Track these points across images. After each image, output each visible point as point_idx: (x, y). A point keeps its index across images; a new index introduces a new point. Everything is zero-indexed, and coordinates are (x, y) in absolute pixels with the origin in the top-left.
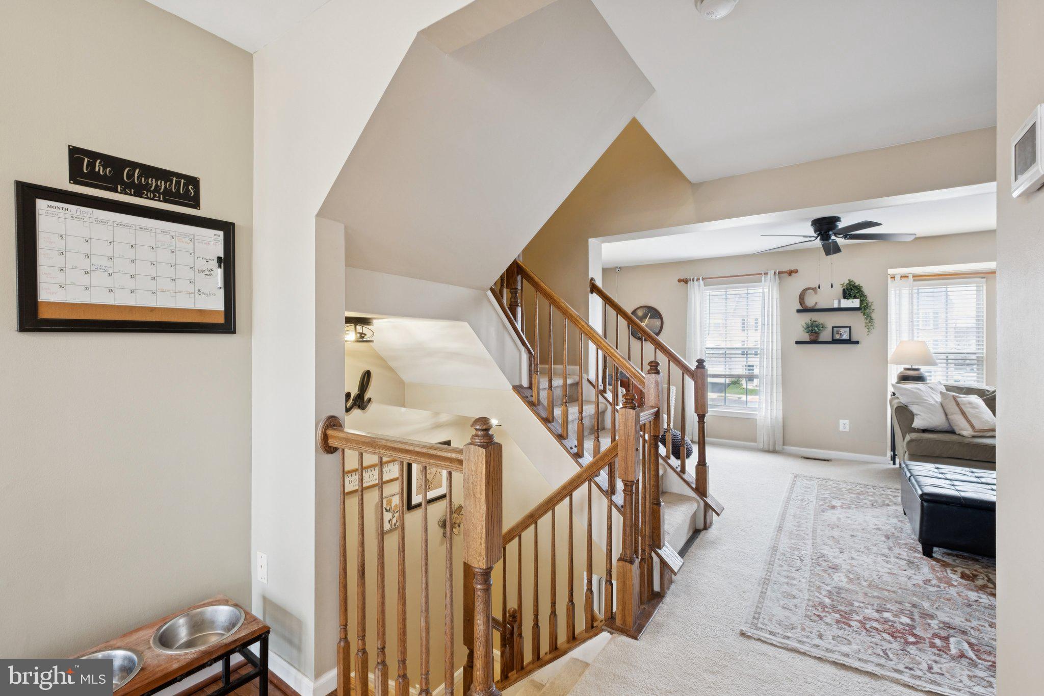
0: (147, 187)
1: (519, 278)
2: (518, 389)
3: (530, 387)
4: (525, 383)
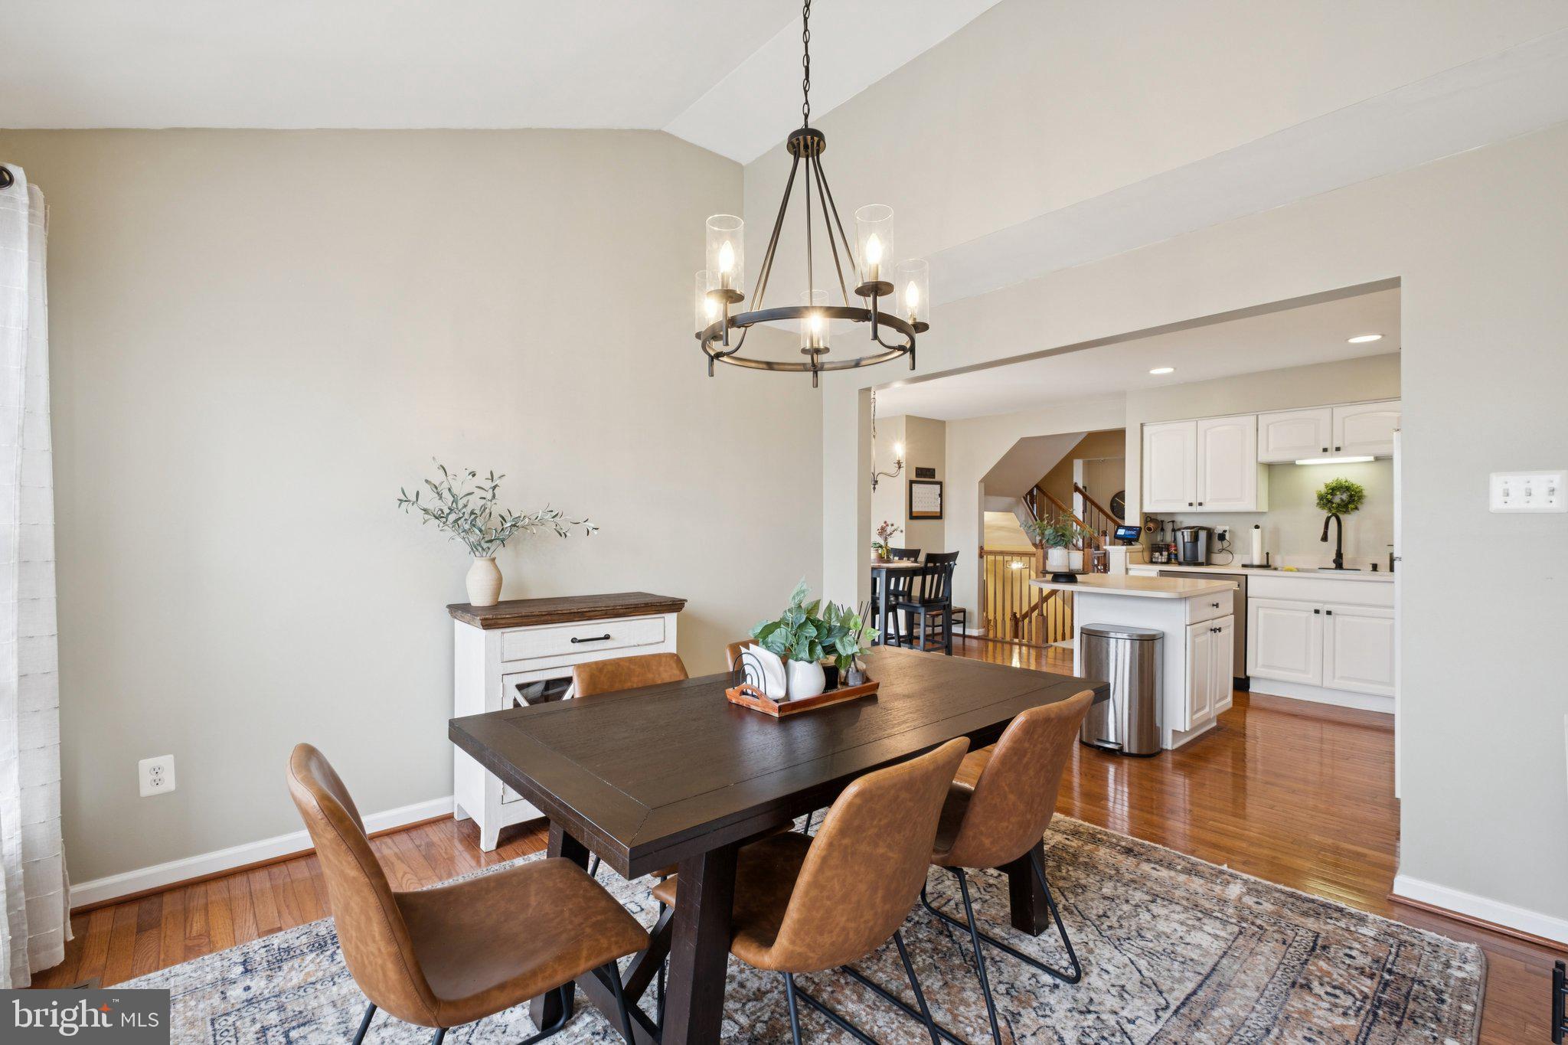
0: (927, 475)
1: (1037, 489)
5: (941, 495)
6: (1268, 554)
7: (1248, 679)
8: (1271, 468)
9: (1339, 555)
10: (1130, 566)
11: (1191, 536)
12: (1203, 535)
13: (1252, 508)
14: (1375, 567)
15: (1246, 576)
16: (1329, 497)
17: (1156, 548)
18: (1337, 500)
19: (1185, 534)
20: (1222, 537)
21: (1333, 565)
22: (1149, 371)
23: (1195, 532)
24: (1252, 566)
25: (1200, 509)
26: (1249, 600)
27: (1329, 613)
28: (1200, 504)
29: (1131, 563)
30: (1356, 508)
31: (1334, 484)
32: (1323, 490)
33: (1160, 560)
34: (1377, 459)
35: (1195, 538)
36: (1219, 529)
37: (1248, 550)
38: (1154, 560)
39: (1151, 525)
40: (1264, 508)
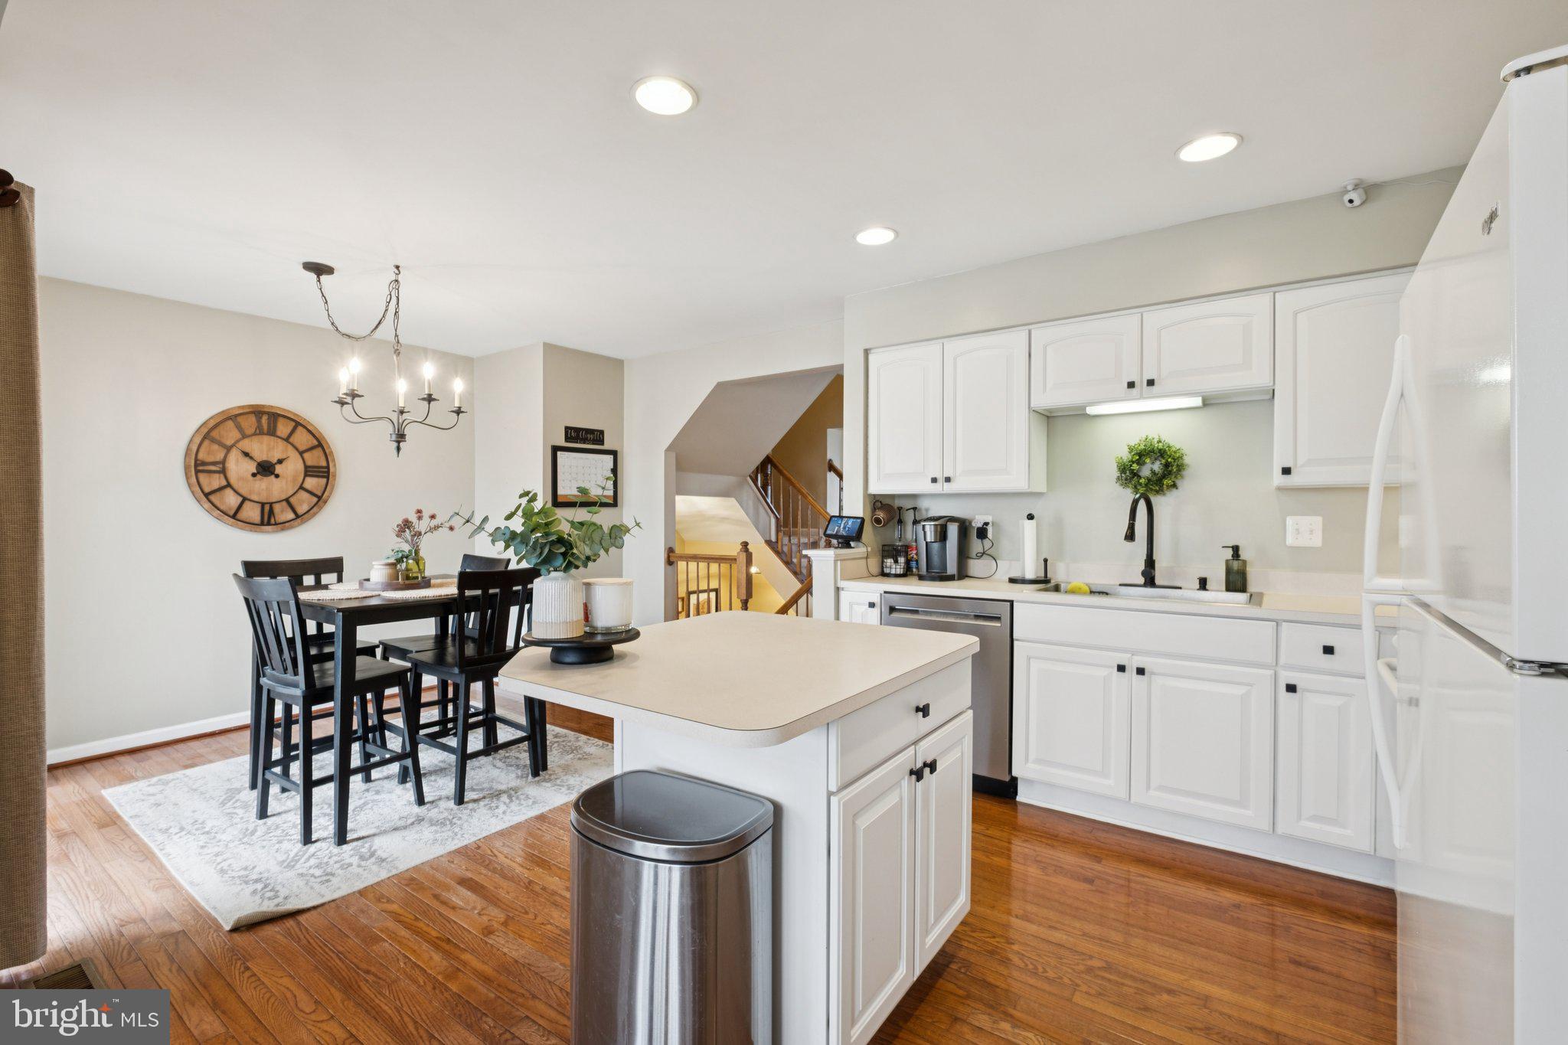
0: (587, 439)
1: (769, 466)
2: (769, 542)
3: (777, 542)
4: (773, 539)
5: (614, 471)
6: (1046, 561)
7: (1014, 780)
8: (1051, 420)
9: (1150, 563)
10: (842, 584)
11: (936, 531)
12: (953, 530)
13: (1021, 485)
14: (1203, 584)
15: (1012, 602)
16: (1135, 467)
17: (890, 551)
18: (1146, 472)
19: (928, 528)
20: (982, 533)
21: (1142, 580)
22: (854, 237)
23: (941, 525)
24: (1023, 581)
25: (948, 488)
26: (1016, 643)
27: (1141, 671)
28: (948, 480)
29: (843, 578)
30: (1174, 486)
31: (1142, 447)
32: (1126, 456)
33: (893, 572)
34: (1207, 403)
35: (942, 536)
36: (978, 523)
37: (1018, 556)
38: (887, 571)
39: (881, 515)
40: (1042, 488)
